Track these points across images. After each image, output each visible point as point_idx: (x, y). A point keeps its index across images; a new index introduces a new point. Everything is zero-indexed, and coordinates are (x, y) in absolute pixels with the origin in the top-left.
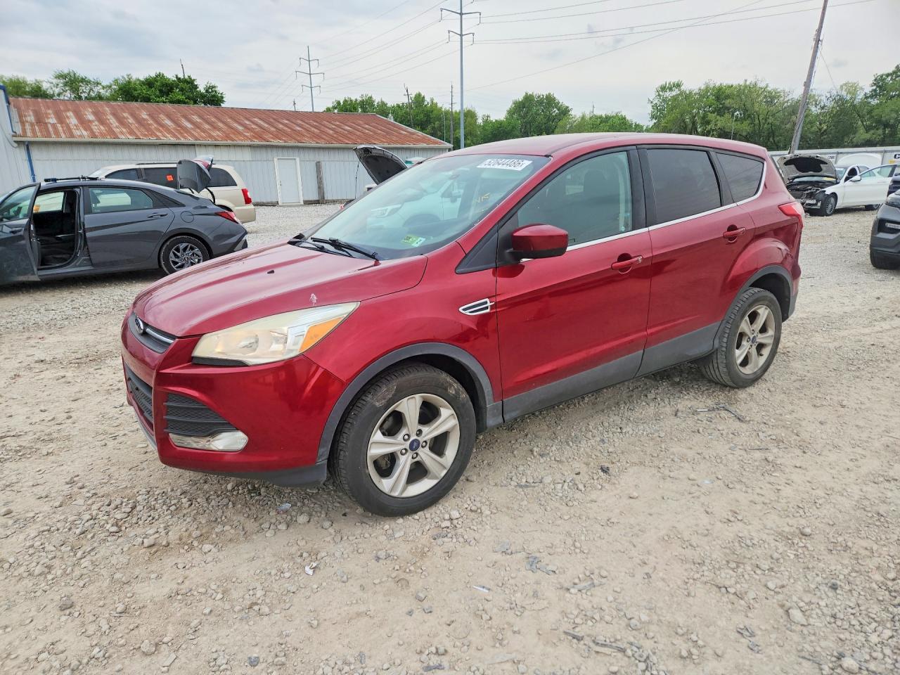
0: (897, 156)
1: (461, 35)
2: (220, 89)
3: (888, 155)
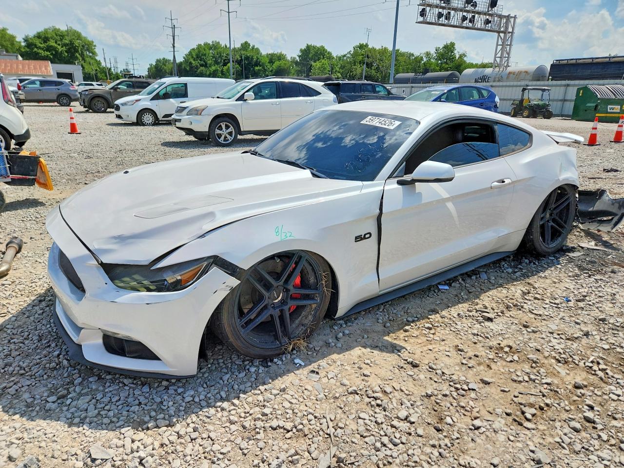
1: (229, 12)
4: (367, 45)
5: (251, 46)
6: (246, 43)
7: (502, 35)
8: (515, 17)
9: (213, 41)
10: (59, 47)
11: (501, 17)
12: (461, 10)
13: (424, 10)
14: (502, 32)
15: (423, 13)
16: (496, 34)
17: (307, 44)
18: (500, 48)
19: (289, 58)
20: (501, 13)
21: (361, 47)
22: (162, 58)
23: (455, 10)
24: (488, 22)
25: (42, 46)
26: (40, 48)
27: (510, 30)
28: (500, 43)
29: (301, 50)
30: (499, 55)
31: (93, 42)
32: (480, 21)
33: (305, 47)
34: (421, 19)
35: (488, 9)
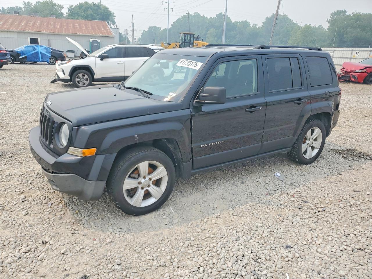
0: (357, 53)
3: (354, 52)
4: (345, 12)
6: (221, 13)
9: (195, 13)
19: (251, 25)
21: (339, 13)
29: (267, 18)
31: (114, 14)
33: (270, 16)
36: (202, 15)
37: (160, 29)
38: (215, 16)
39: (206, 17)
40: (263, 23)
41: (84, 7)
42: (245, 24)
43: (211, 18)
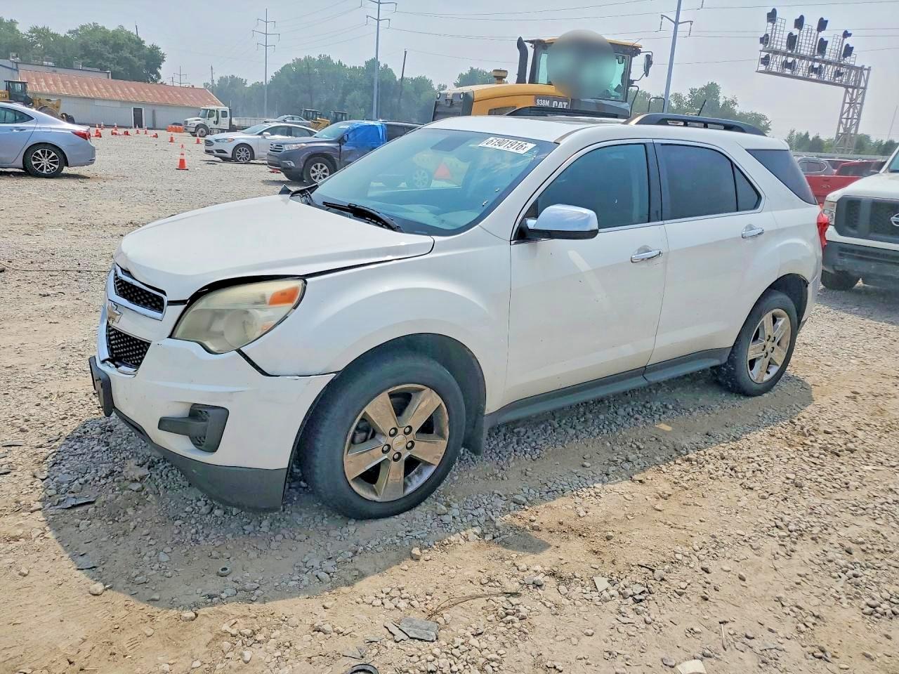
2: (162, 51)
5: (382, 65)
7: (850, 90)
8: (869, 69)
10: (136, 60)
11: (851, 67)
12: (810, 59)
13: (767, 57)
14: (851, 87)
15: (765, 61)
16: (843, 89)
17: (472, 69)
18: (847, 106)
19: (435, 87)
20: (852, 63)
22: (229, 75)
23: (803, 58)
24: (838, 74)
25: (111, 56)
26: (108, 59)
27: (862, 84)
28: (848, 100)
30: (845, 116)
32: (829, 71)
34: (763, 68)
35: (839, 58)
36: (335, 61)
37: (245, 83)
38: (363, 65)
39: (345, 66)
40: (455, 84)
41: (111, 42)
42: (421, 85)
43: (354, 68)
